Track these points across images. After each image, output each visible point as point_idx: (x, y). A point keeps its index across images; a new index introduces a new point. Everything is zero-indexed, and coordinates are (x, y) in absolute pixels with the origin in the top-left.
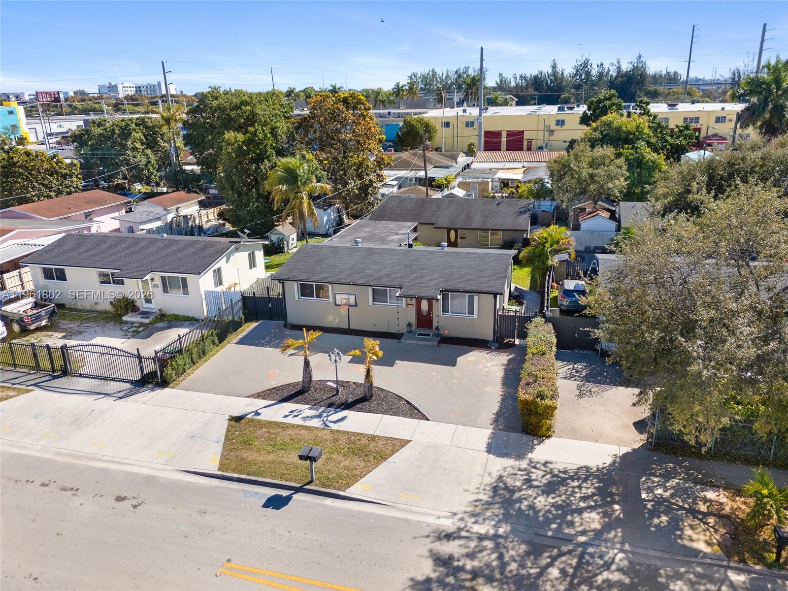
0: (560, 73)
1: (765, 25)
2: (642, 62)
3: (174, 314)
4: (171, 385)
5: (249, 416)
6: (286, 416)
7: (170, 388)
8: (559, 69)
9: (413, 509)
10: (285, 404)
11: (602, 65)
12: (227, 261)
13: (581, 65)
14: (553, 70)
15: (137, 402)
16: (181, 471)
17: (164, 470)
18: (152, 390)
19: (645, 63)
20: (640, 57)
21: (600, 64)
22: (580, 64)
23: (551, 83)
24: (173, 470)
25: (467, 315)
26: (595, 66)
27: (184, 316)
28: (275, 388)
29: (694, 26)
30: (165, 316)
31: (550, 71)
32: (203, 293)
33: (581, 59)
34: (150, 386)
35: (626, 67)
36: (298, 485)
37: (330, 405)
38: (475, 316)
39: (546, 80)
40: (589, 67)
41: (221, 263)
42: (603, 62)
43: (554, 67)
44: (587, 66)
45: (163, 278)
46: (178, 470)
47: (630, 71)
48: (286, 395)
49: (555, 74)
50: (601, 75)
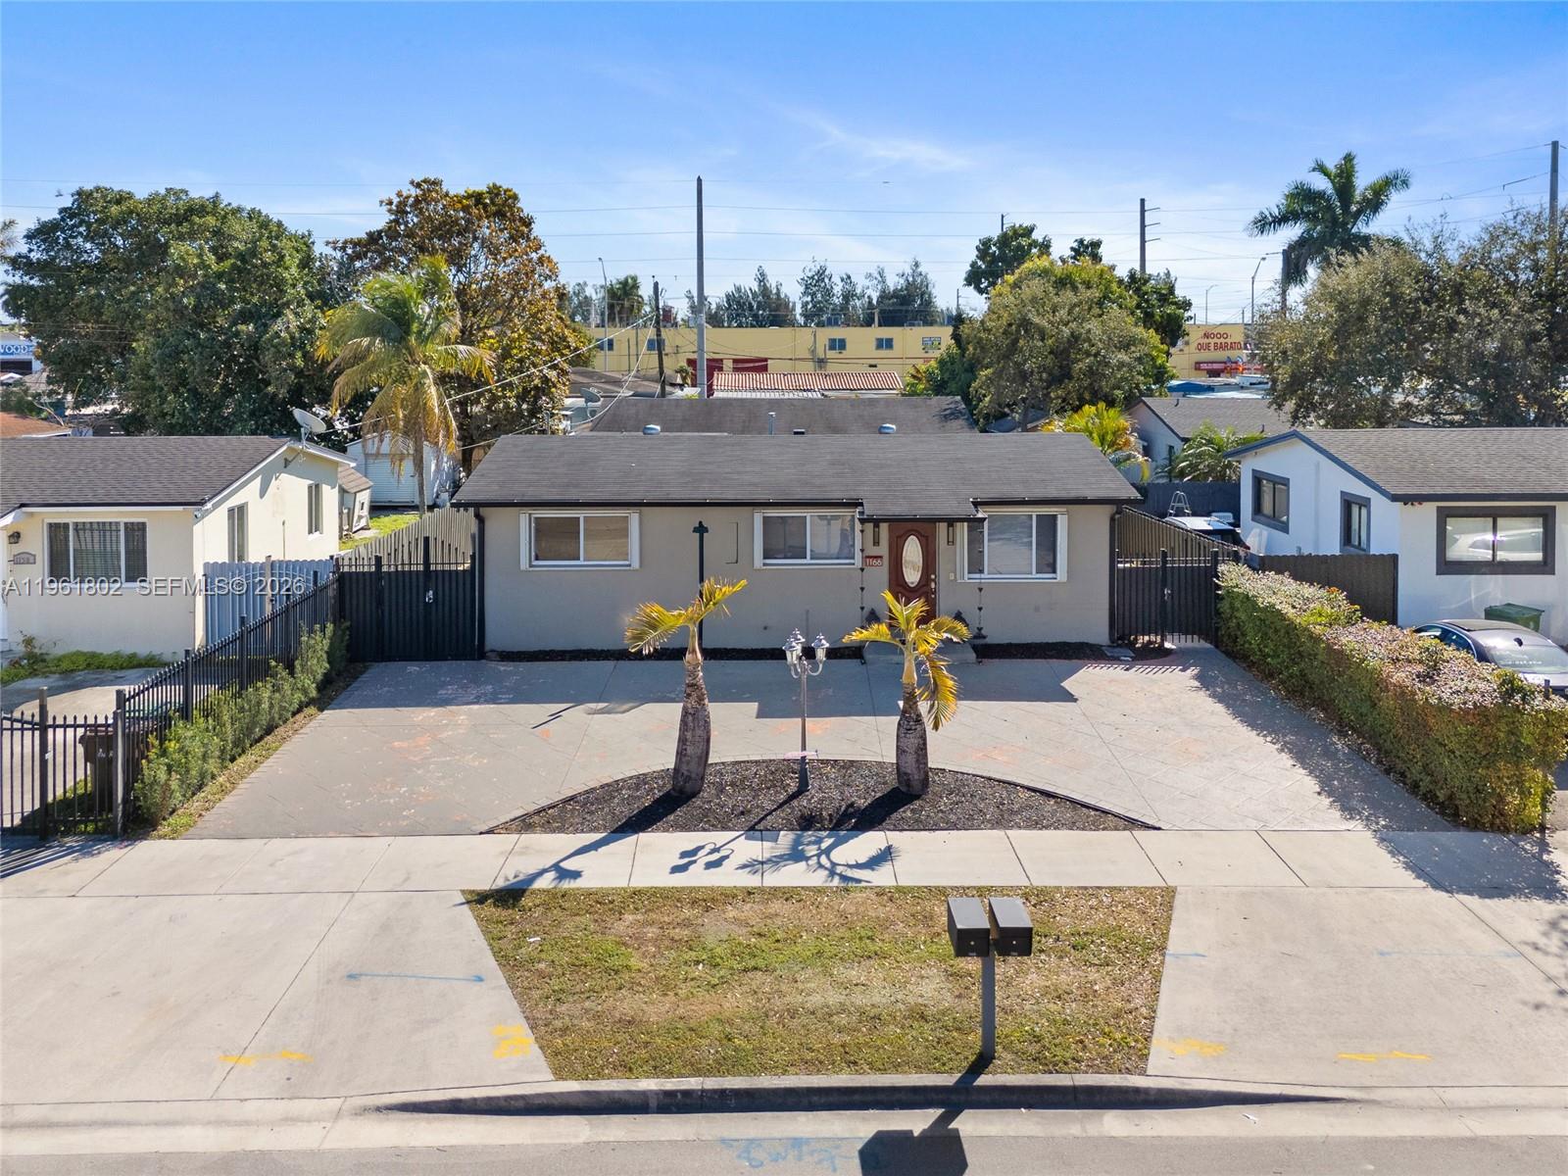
0: (774, 291)
1: (1143, 201)
2: (921, 274)
3: (79, 653)
4: (163, 829)
5: (540, 884)
6: (676, 869)
7: (160, 837)
8: (772, 283)
9: (1450, 1095)
10: (644, 837)
11: (849, 277)
12: (263, 493)
13: (812, 278)
14: (760, 285)
15: (39, 894)
16: (378, 1109)
17: (290, 1120)
18: (85, 851)
19: (926, 277)
20: (917, 265)
21: (845, 277)
22: (810, 275)
23: (758, 309)
24: (338, 1115)
25: (1035, 575)
26: (836, 279)
27: (117, 656)
28: (572, 798)
29: (1003, 217)
30: (44, 661)
31: (755, 287)
32: (199, 572)
33: (812, 265)
34: (70, 841)
35: (894, 282)
36: (949, 1080)
37: (807, 822)
38: (1062, 574)
39: (750, 304)
40: (826, 280)
41: (247, 493)
42: (850, 273)
43: (762, 279)
44: (823, 279)
45: (57, 532)
46: (365, 1110)
47: (901, 290)
48: (625, 812)
49: (765, 291)
50: (848, 296)
